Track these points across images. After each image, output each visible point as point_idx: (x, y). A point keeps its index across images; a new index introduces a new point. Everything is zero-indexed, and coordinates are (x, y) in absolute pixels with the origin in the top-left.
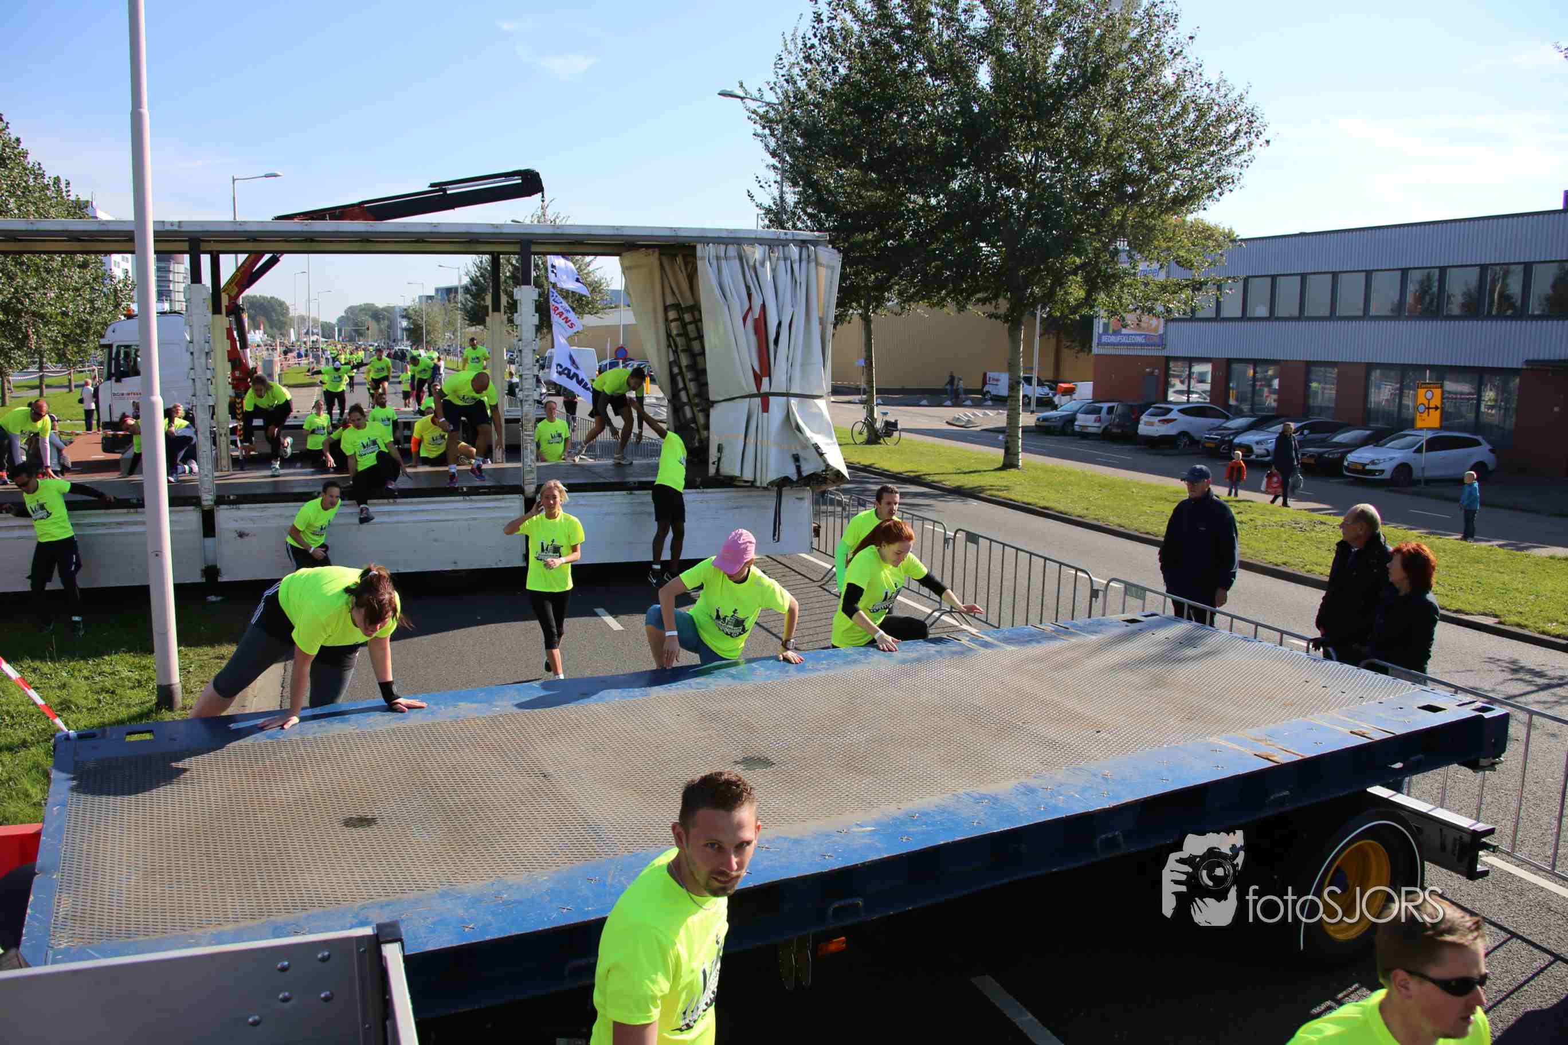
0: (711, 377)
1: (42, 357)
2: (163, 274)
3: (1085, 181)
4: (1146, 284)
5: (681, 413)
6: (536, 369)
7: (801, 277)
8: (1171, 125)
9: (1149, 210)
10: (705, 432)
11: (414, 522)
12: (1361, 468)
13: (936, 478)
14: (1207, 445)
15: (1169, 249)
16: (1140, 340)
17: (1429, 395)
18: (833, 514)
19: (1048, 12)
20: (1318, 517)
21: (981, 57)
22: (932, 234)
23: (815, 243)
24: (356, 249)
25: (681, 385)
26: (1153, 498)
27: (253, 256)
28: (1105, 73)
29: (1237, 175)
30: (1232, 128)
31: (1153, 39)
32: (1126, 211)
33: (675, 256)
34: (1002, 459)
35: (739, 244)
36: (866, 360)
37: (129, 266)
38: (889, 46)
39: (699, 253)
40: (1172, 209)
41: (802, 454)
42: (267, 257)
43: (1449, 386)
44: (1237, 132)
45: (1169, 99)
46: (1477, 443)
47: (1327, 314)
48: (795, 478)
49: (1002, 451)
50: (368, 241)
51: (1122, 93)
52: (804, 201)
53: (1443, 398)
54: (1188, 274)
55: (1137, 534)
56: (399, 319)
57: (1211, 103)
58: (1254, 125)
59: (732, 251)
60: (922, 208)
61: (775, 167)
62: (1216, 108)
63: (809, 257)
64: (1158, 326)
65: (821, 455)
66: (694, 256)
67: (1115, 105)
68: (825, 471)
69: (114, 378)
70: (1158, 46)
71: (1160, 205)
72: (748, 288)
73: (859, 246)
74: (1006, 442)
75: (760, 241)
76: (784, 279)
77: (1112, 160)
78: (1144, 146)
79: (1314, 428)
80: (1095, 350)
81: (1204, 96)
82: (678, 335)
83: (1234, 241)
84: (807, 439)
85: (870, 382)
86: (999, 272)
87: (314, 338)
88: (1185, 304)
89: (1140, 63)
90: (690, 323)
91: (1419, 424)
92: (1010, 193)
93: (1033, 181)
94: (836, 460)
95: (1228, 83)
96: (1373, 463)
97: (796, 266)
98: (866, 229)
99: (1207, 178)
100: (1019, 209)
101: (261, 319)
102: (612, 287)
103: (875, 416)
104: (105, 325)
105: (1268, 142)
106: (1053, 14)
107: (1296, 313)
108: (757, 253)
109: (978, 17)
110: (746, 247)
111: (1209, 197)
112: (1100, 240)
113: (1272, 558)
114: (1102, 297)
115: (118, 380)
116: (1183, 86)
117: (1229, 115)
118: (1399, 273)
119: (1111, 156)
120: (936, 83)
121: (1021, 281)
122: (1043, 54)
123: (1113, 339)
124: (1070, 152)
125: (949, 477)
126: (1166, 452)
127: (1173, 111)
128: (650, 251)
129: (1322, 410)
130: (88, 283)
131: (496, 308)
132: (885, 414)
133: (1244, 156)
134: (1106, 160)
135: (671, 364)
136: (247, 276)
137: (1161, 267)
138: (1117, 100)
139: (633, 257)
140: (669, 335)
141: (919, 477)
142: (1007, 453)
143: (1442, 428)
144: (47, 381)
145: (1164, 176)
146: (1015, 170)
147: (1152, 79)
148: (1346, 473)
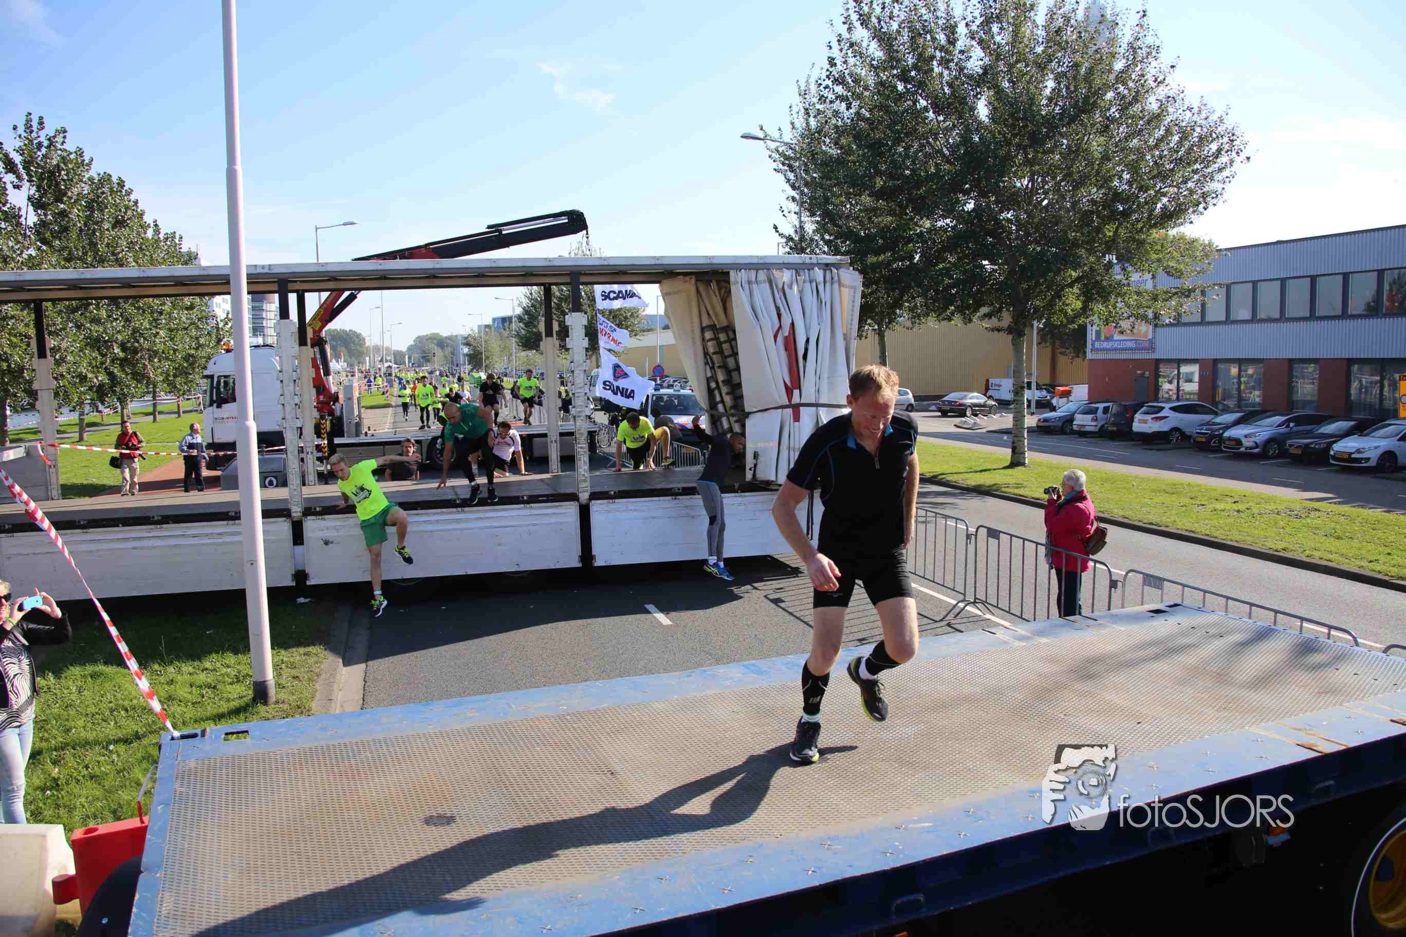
0: (747, 391)
1: (155, 387)
2: (257, 312)
4: (1138, 293)
6: (587, 387)
7: (826, 297)
8: (1157, 147)
9: (1140, 225)
11: (481, 528)
12: (1346, 456)
13: (950, 478)
14: (1198, 439)
15: (1159, 260)
16: (1132, 345)
19: (1039, 50)
20: (1311, 504)
21: (977, 94)
23: (838, 266)
24: (427, 285)
25: (718, 399)
26: (1153, 491)
27: (334, 293)
28: (1095, 102)
29: (1220, 190)
31: (1137, 69)
32: (1117, 228)
33: (708, 283)
34: (1009, 457)
35: (768, 269)
37: (228, 307)
38: (895, 87)
39: (732, 279)
40: (1161, 224)
42: (346, 294)
44: (1219, 151)
45: (1154, 124)
47: (1307, 315)
49: (1010, 450)
50: (435, 277)
52: (822, 228)
54: (1177, 283)
55: (1140, 524)
56: (461, 347)
57: (1194, 126)
58: (1235, 143)
59: (761, 275)
60: (929, 231)
62: (1198, 130)
63: (832, 278)
64: (1147, 331)
66: (728, 282)
67: (1104, 131)
69: (215, 405)
70: (1143, 76)
71: (1150, 218)
72: (778, 308)
73: (874, 267)
74: (1013, 443)
75: (786, 266)
76: (811, 299)
77: (1104, 181)
78: (1134, 168)
79: (1298, 421)
80: (1089, 355)
81: (1187, 119)
82: (714, 353)
83: (1220, 250)
86: (1001, 287)
87: (386, 365)
88: (1175, 310)
89: (1126, 92)
90: (726, 342)
91: (1402, 414)
92: (1009, 216)
93: (1029, 204)
95: (1209, 106)
96: (1358, 451)
97: (821, 287)
98: (877, 253)
99: (1192, 194)
100: (1019, 230)
101: (343, 351)
102: (651, 310)
104: (210, 359)
105: (1248, 158)
106: (1044, 52)
107: (1277, 315)
108: (785, 277)
109: (975, 58)
110: (774, 272)
111: (1194, 212)
113: (1272, 544)
114: (1098, 307)
115: (219, 406)
116: (1167, 111)
117: (1211, 135)
118: (1376, 273)
119: (1103, 177)
120: (941, 118)
121: (1022, 294)
122: (1036, 88)
123: (1105, 345)
125: (961, 476)
126: (1160, 446)
127: (1158, 135)
128: (687, 278)
129: (1305, 404)
130: (193, 323)
131: (549, 334)
133: (1226, 173)
134: (1098, 181)
135: (708, 380)
136: (330, 312)
137: (1154, 277)
138: (1107, 127)
139: (669, 285)
140: (706, 353)
141: (937, 476)
142: (1014, 452)
144: (159, 408)
145: (1152, 192)
146: (1013, 194)
147: (1137, 108)
148: (1332, 462)
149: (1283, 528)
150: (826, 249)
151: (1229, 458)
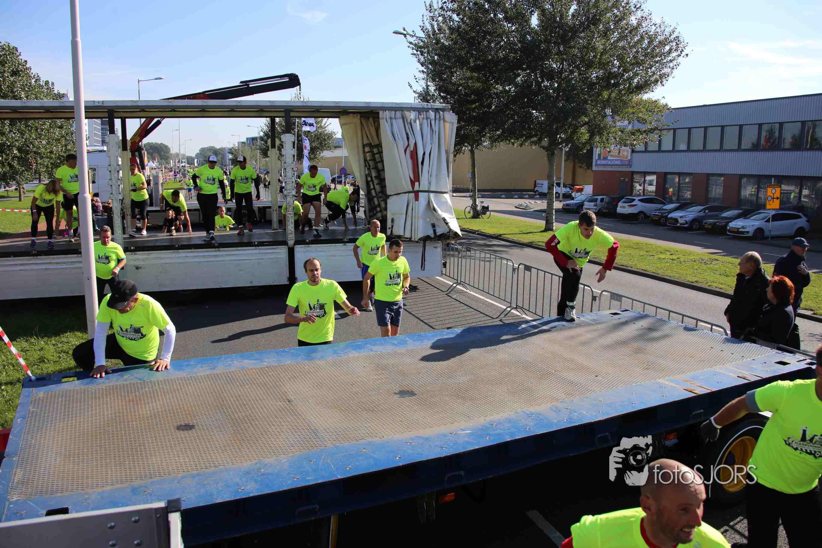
0: (388, 183)
1: (40, 175)
3: (588, 78)
4: (621, 132)
5: (372, 202)
7: (436, 128)
8: (634, 46)
9: (623, 92)
10: (385, 212)
11: (230, 261)
12: (736, 230)
13: (508, 236)
14: (654, 218)
15: (633, 113)
16: (618, 162)
17: (774, 191)
18: (453, 256)
20: (714, 256)
21: (532, 11)
22: (507, 106)
23: (443, 110)
24: (200, 115)
25: (372, 187)
26: (626, 247)
27: (148, 119)
28: (599, 19)
29: (670, 73)
30: (667, 48)
32: (610, 93)
33: (369, 118)
34: (544, 226)
35: (402, 111)
36: (472, 173)
38: (484, 5)
39: (381, 116)
40: (636, 92)
41: (437, 223)
42: (156, 120)
43: (784, 187)
44: (670, 50)
45: (633, 33)
46: (799, 217)
47: (719, 148)
48: (432, 236)
49: (545, 222)
50: (204, 111)
51: (608, 29)
52: (439, 89)
53: (781, 193)
54: (644, 127)
56: (228, 154)
57: (656, 34)
58: (679, 46)
59: (399, 114)
60: (501, 92)
61: (423, 71)
62: (659, 37)
63: (440, 117)
64: (627, 155)
65: (447, 224)
66: (378, 118)
67: (605, 36)
68: (449, 232)
71: (629, 88)
72: (407, 134)
74: (547, 217)
75: (414, 109)
76: (427, 130)
77: (603, 65)
78: (620, 58)
79: (711, 209)
80: (594, 168)
81: (653, 31)
82: (370, 160)
83: (668, 109)
84: (439, 215)
85: (474, 185)
89: (618, 13)
90: (377, 154)
91: (768, 207)
92: (548, 84)
93: (560, 78)
94: (455, 226)
95: (666, 23)
96: (743, 227)
97: (433, 122)
99: (654, 74)
100: (554, 92)
101: (157, 156)
103: (477, 203)
105: (687, 55)
107: (701, 148)
108: (412, 115)
110: (406, 112)
111: (655, 85)
112: (597, 109)
113: (690, 279)
114: (597, 139)
116: (641, 25)
117: (666, 41)
118: (758, 126)
119: (603, 63)
120: (509, 25)
121: (555, 130)
122: (566, 9)
123: (603, 162)
124: (580, 62)
125: (516, 236)
126: (633, 222)
127: (636, 39)
128: (355, 115)
129: (715, 199)
131: (273, 146)
132: (482, 202)
133: (675, 62)
134: (600, 66)
135: (366, 176)
136: (145, 131)
137: (629, 123)
138: (606, 33)
139: (347, 119)
140: (365, 160)
141: (500, 235)
142: (547, 223)
143: (781, 209)
145: (631, 74)
146: (550, 71)
147: (624, 22)
148: (728, 233)
149: (697, 270)
150: (442, 101)
151: (669, 229)
